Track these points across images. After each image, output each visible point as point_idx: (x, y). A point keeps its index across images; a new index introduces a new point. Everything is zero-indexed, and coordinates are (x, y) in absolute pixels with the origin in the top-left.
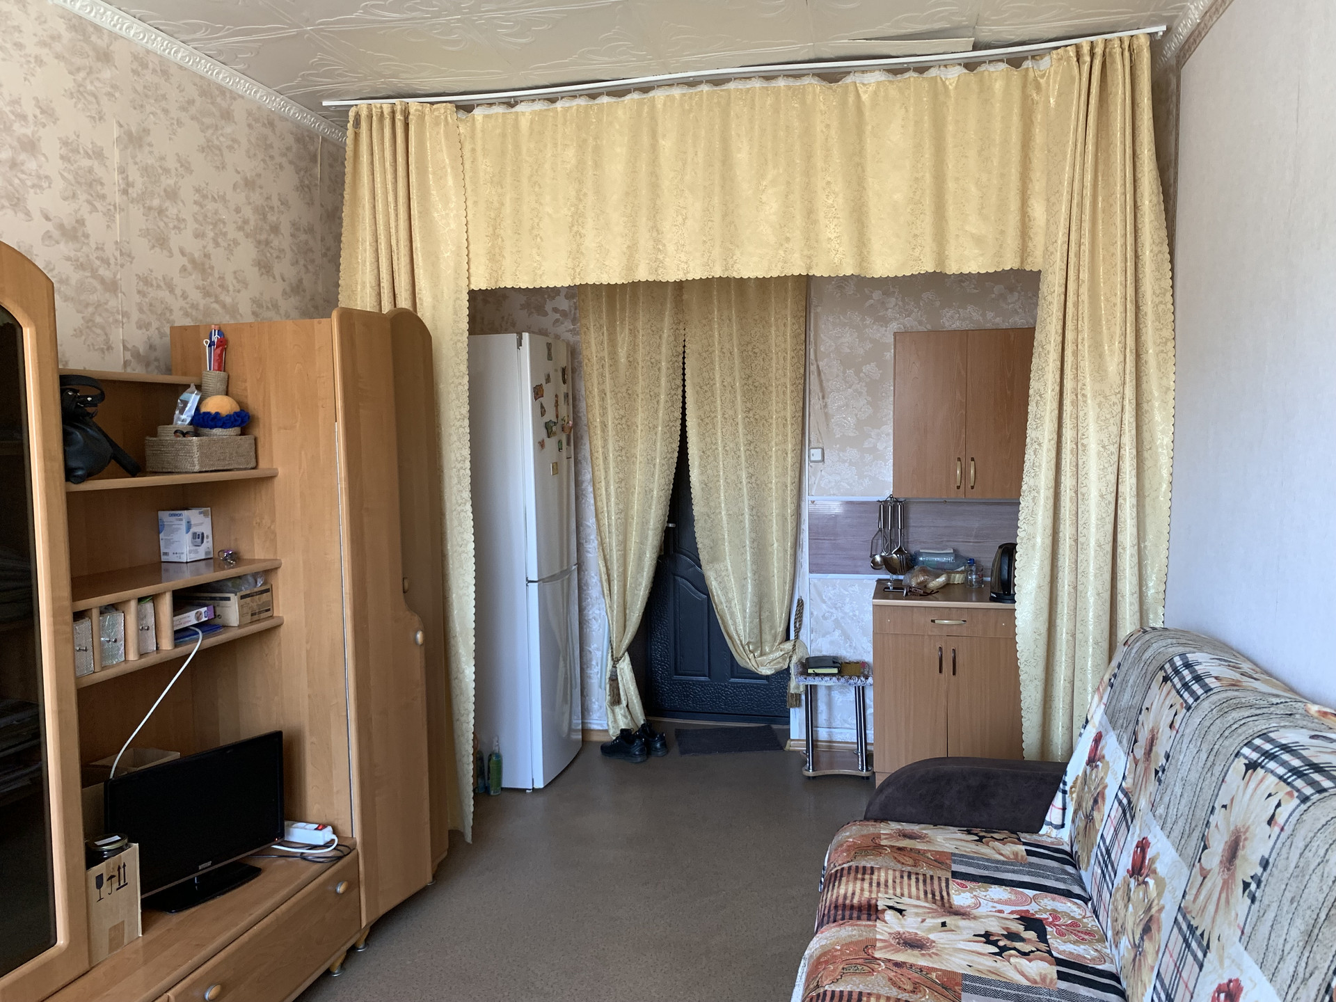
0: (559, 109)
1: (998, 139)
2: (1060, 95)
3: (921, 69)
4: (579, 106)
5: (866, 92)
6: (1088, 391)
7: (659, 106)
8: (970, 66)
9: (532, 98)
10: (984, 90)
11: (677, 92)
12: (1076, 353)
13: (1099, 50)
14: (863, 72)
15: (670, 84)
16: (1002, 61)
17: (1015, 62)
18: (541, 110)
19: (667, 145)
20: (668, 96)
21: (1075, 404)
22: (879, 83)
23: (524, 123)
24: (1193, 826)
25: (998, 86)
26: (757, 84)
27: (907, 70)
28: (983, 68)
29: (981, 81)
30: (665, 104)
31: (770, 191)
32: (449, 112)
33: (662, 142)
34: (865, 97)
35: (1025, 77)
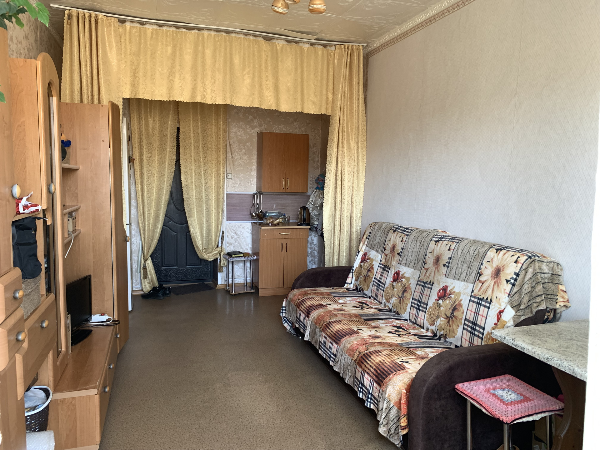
0: (164, 30)
1: (320, 70)
2: (338, 60)
3: (297, 42)
4: (173, 31)
5: (279, 46)
6: (346, 154)
7: (206, 37)
8: (312, 44)
9: (152, 23)
10: (316, 53)
11: (213, 33)
12: (342, 143)
13: (350, 48)
14: (278, 39)
15: (209, 29)
16: (321, 45)
17: (325, 46)
18: (156, 29)
19: (208, 52)
20: (209, 34)
21: (342, 158)
22: (283, 45)
23: (149, 33)
24: (418, 261)
25: (320, 53)
26: (243, 36)
27: (292, 42)
28: (316, 46)
29: (315, 50)
30: (208, 36)
31: (247, 76)
32: (115, 22)
33: (206, 51)
34: (278, 48)
35: (328, 51)
